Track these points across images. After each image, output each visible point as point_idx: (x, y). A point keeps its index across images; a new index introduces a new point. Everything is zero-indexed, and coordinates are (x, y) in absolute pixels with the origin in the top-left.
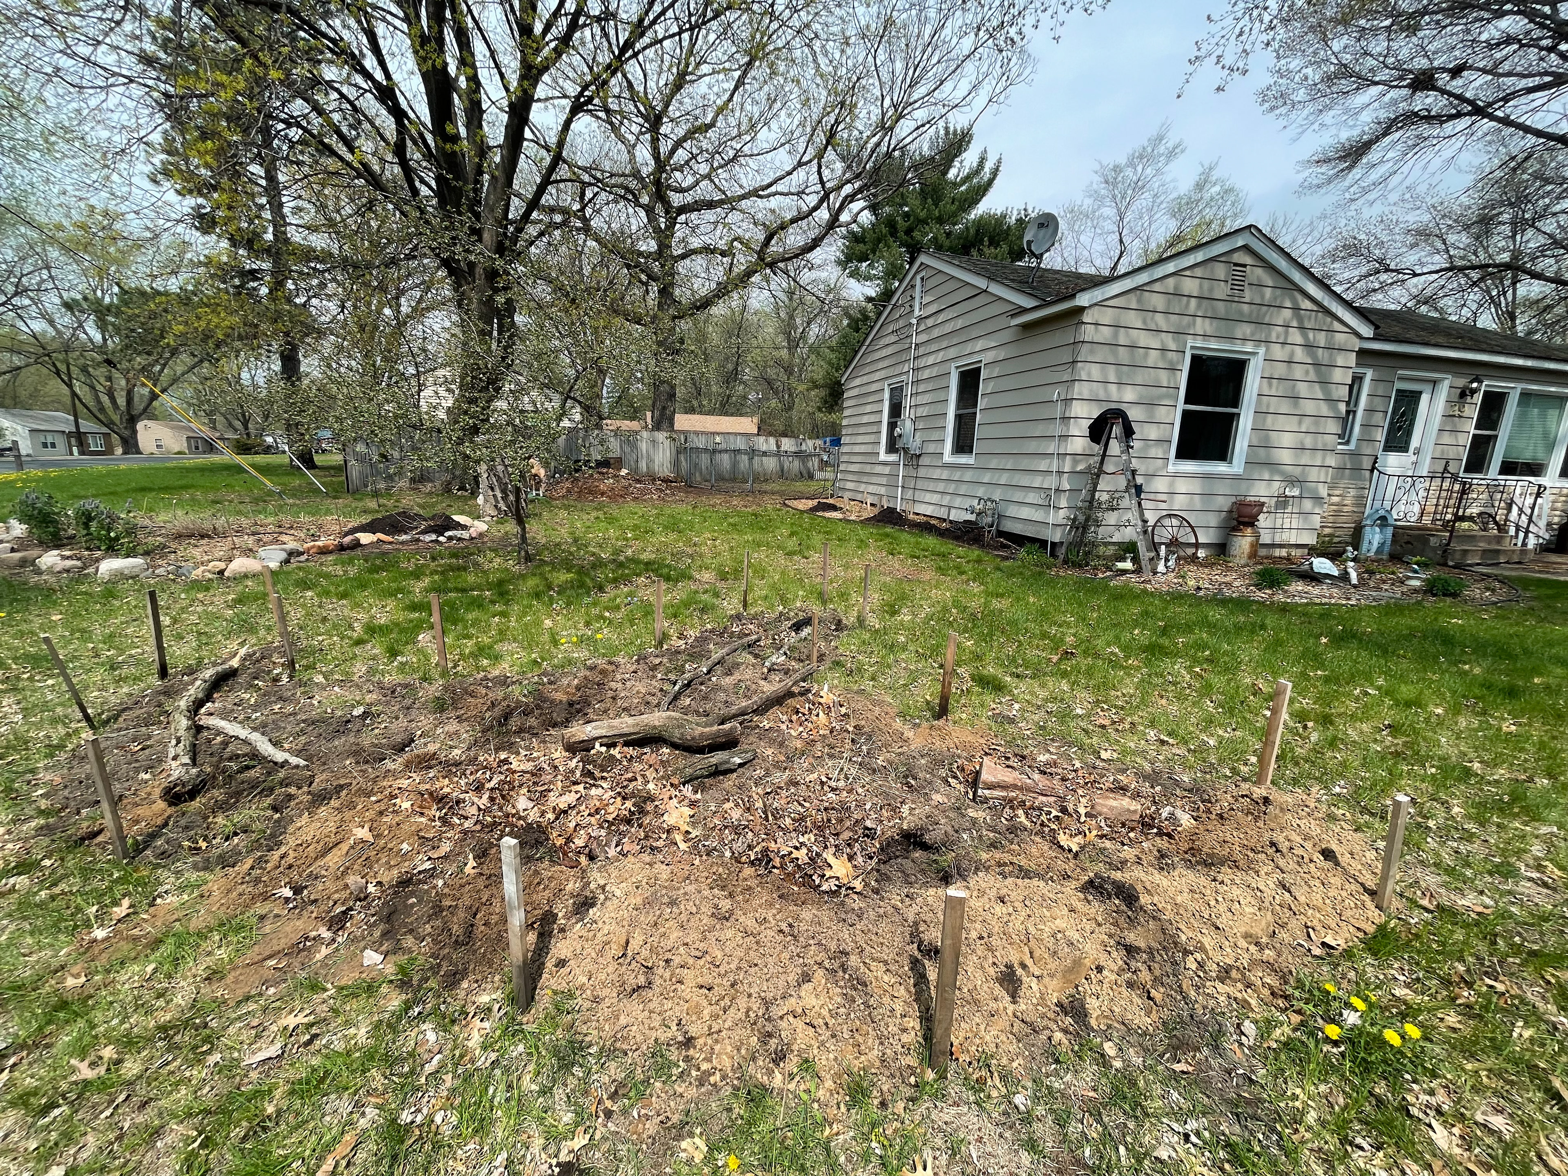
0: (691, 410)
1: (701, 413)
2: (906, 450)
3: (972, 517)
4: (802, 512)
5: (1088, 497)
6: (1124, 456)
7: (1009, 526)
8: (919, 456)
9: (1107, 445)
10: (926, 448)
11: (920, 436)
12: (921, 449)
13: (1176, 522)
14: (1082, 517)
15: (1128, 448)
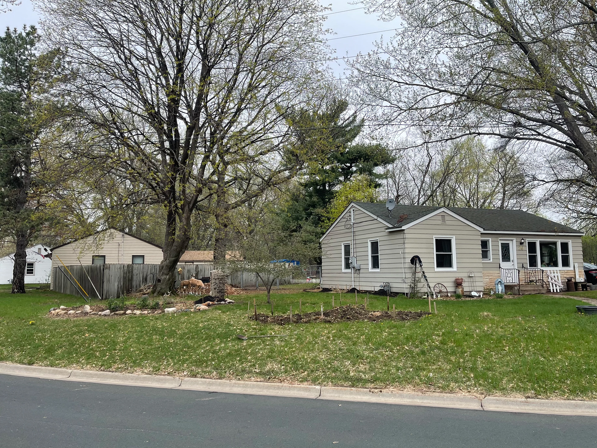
2: (354, 268)
3: (382, 288)
5: (413, 279)
6: (420, 268)
7: (394, 290)
8: (359, 270)
9: (416, 265)
10: (362, 267)
11: (359, 263)
12: (360, 267)
13: (440, 285)
14: (413, 285)
15: (421, 266)
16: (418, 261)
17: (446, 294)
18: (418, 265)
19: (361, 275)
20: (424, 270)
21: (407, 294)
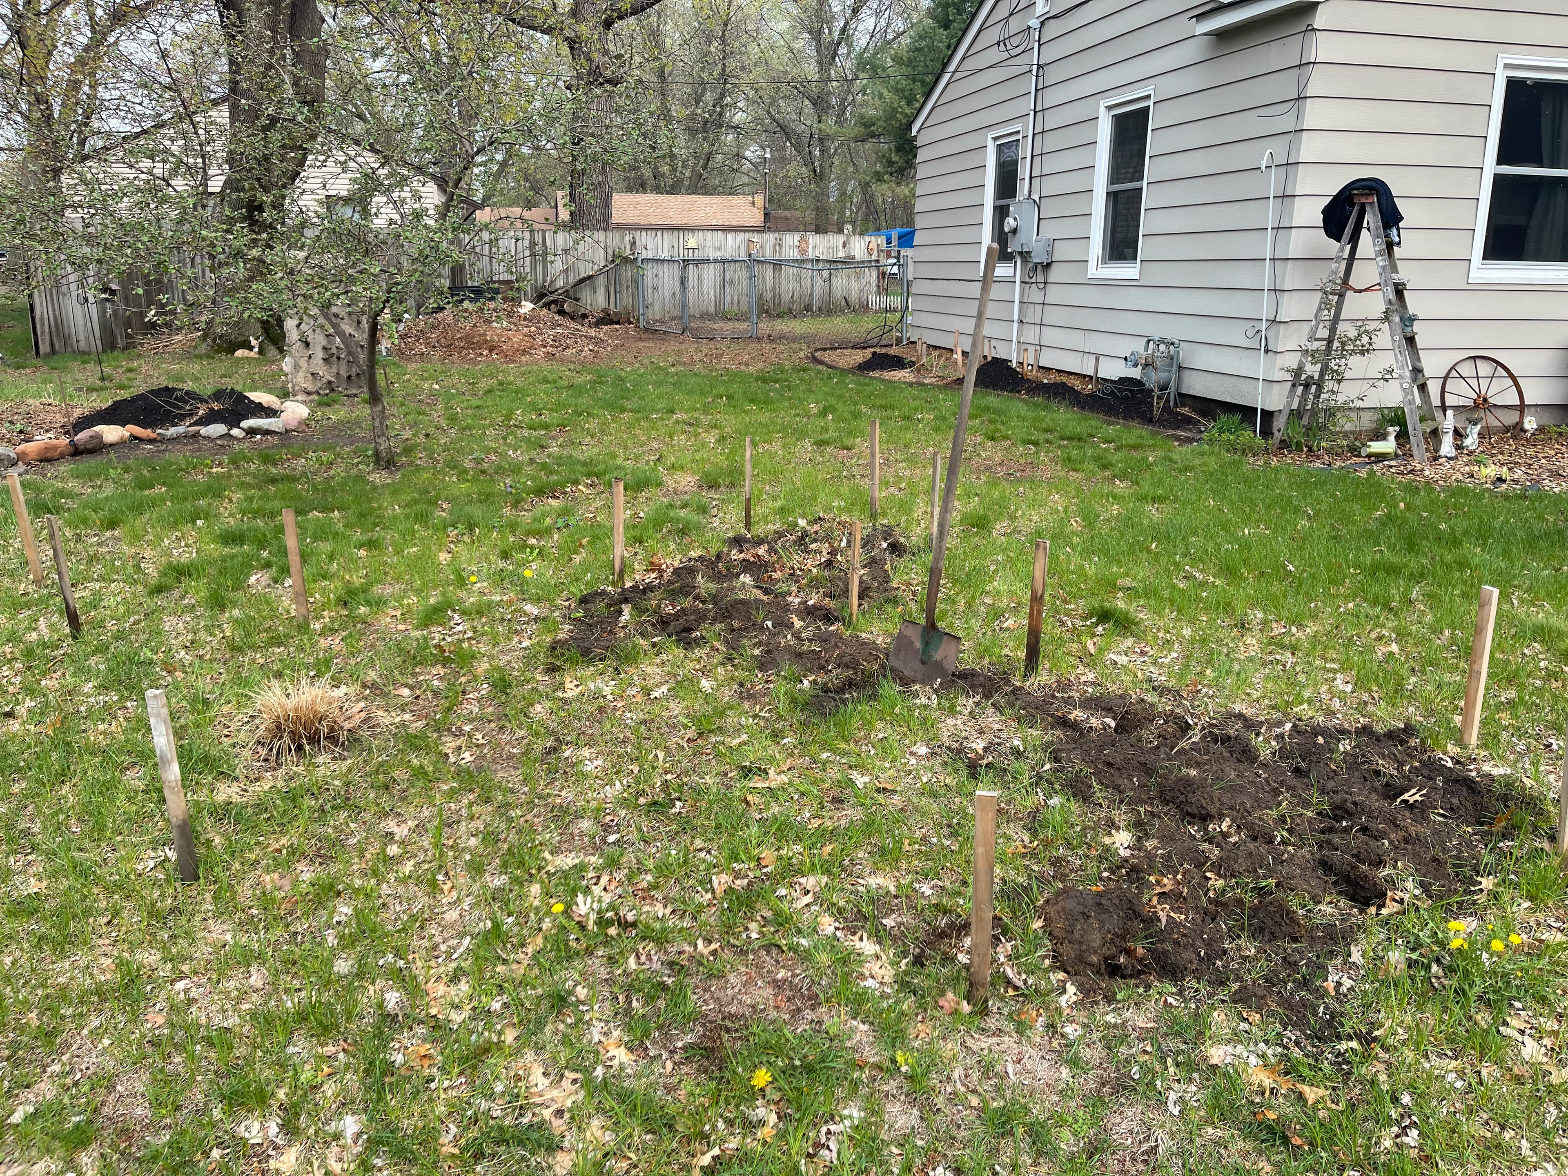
0: (640, 186)
1: (658, 190)
2: (1025, 256)
3: (1135, 373)
4: (844, 372)
5: (1323, 333)
6: (1382, 262)
7: (1196, 386)
8: (1047, 266)
9: (1354, 239)
10: (1062, 252)
11: (1050, 231)
12: (1050, 253)
13: (1485, 369)
14: (1312, 370)
15: (1390, 246)
16: (1371, 218)
17: (1510, 418)
18: (1367, 243)
19: (1054, 294)
20: (1405, 273)
21: (1268, 415)
